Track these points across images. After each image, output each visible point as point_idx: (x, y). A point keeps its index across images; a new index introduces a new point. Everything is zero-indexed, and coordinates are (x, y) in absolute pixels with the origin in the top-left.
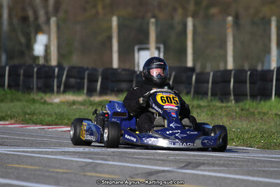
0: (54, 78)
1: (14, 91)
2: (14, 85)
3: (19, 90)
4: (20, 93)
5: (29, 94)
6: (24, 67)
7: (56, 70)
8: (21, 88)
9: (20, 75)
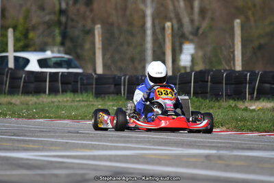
0: (246, 83)
1: (201, 99)
2: (200, 92)
3: (206, 98)
4: (208, 101)
5: (218, 101)
6: (212, 73)
7: (248, 74)
8: (208, 95)
9: (208, 82)
